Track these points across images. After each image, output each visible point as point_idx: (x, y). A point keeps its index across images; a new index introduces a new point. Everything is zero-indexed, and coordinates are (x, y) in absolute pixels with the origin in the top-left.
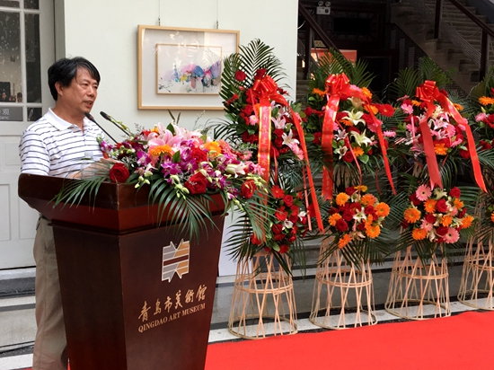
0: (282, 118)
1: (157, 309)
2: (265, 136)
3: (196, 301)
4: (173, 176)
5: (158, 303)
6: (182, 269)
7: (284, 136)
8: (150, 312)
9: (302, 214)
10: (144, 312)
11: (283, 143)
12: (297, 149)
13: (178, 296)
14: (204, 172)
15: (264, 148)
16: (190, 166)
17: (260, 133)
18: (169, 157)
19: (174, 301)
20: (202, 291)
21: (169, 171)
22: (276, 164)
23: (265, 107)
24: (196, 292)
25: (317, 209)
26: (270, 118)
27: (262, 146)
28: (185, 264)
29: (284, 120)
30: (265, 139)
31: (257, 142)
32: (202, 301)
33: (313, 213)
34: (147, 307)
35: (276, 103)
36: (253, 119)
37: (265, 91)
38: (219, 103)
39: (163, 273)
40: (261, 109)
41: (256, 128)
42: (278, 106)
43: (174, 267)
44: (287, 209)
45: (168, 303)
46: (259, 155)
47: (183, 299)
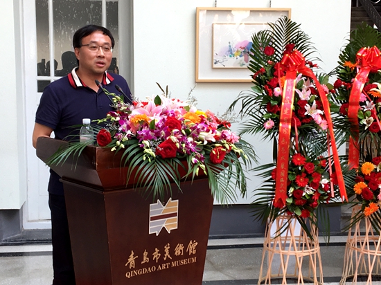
0: (308, 90)
1: (145, 258)
2: (288, 107)
3: (186, 255)
4: (145, 142)
5: (145, 253)
6: (171, 225)
7: (307, 107)
8: (138, 261)
9: (324, 181)
10: (132, 260)
11: (306, 114)
12: (319, 120)
13: (167, 249)
14: (174, 138)
15: (285, 118)
16: (163, 132)
17: (283, 104)
18: (147, 125)
19: (162, 252)
20: (192, 246)
21: (143, 138)
22: (297, 133)
23: (291, 80)
24: (186, 246)
25: (341, 177)
26: (294, 89)
27: (284, 116)
28: (174, 220)
29: (310, 92)
30: (287, 109)
31: (279, 113)
32: (192, 255)
33: (336, 181)
34: (134, 256)
35: (303, 76)
36: (277, 90)
37: (292, 64)
38: (247, 76)
39: (150, 227)
40: (286, 82)
41: (279, 99)
42: (304, 78)
43: (163, 223)
44: (309, 176)
45: (156, 255)
46: (281, 125)
47: (172, 252)
